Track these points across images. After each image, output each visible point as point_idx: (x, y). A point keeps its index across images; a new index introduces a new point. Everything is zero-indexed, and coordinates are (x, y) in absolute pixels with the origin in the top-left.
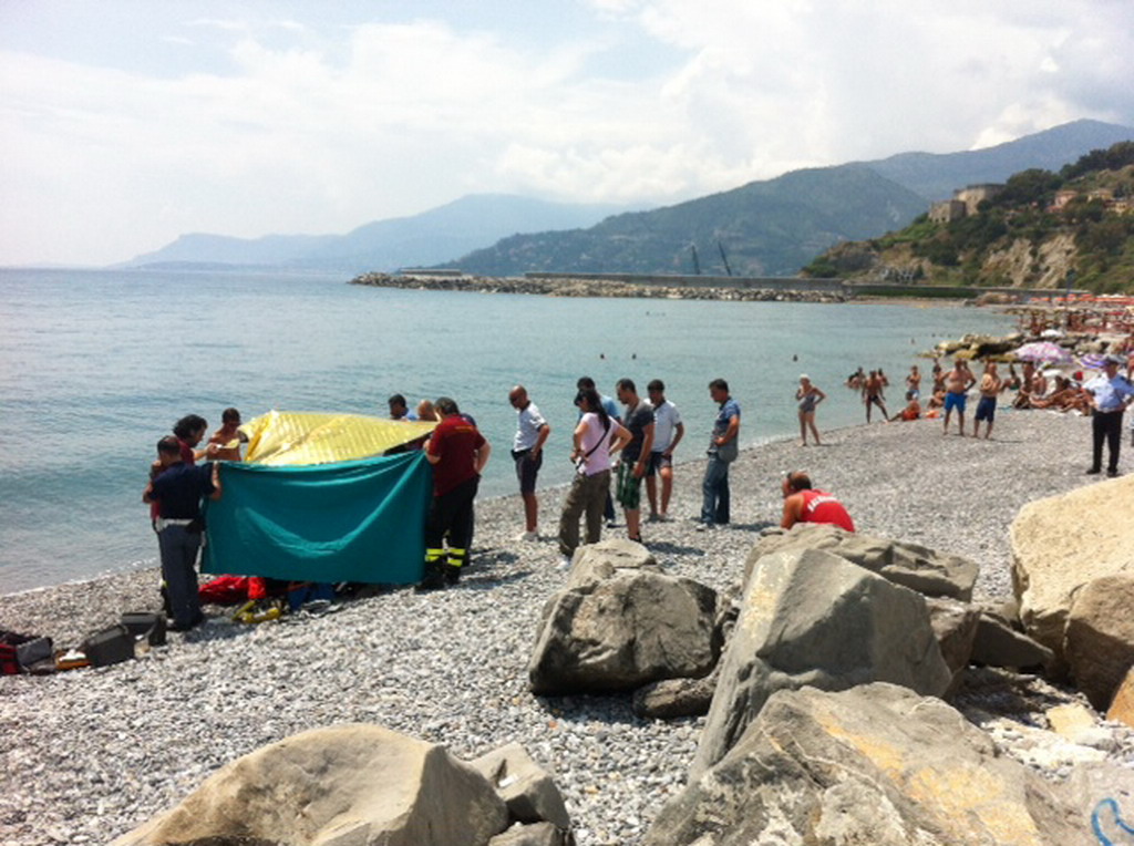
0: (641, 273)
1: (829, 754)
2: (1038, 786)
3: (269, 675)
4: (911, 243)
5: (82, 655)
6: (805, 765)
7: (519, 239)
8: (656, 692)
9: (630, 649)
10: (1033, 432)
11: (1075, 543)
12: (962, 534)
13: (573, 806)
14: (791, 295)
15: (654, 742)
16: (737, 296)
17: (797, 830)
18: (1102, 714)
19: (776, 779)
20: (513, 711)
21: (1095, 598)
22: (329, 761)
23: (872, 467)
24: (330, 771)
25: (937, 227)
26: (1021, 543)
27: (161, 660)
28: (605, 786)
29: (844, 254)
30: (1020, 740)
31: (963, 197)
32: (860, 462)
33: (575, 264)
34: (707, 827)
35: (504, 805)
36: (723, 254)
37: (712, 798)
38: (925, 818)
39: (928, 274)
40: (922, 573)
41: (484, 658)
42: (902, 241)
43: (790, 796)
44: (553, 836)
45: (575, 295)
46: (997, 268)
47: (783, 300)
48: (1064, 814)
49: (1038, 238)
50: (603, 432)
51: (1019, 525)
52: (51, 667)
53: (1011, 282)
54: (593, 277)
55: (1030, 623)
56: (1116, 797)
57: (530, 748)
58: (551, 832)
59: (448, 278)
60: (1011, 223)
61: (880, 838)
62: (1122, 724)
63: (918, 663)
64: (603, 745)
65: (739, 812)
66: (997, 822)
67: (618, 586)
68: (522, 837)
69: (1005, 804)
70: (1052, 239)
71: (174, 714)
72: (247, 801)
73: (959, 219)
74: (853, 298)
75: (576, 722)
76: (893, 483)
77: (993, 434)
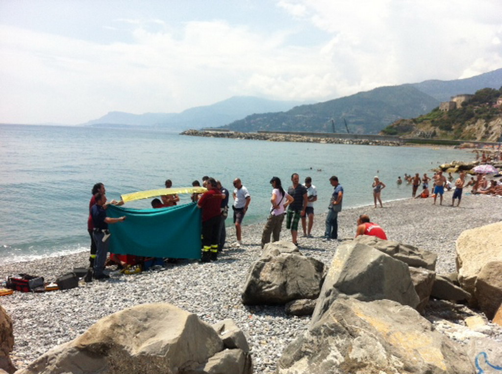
0: (308, 132)
1: (357, 324)
2: (448, 343)
3: (133, 293)
4: (431, 120)
5: (56, 285)
6: (347, 329)
7: (255, 116)
8: (295, 304)
9: (284, 286)
10: (479, 204)
11: (483, 248)
12: (440, 246)
13: (255, 348)
14: (376, 143)
15: (293, 325)
16: (351, 142)
17: (342, 355)
18: (490, 321)
19: (335, 334)
20: (234, 311)
21: (487, 271)
22: (148, 317)
23: (405, 217)
24: (148, 321)
25: (443, 113)
26: (460, 248)
27: (89, 288)
28: (270, 342)
29: (400, 125)
30: (450, 329)
31: (455, 100)
32: (400, 215)
33: (280, 127)
34: (306, 353)
35: (222, 341)
36: (346, 124)
37: (308, 342)
38: (395, 351)
39: (438, 134)
40: (412, 257)
41: (224, 289)
42: (426, 119)
43: (340, 341)
44: (241, 354)
45: (279, 141)
46: (469, 132)
47: (372, 144)
48: (459, 355)
49: (489, 119)
50: (282, 197)
51: (460, 240)
52: (43, 289)
53: (476, 138)
54: (287, 133)
55: (462, 282)
56: (487, 352)
57: (240, 326)
58: (241, 353)
59: (224, 133)
60: (476, 112)
61: (376, 358)
62: (498, 325)
63: (404, 293)
64: (270, 325)
65: (319, 348)
66: (426, 354)
67: (280, 259)
68: (227, 354)
69: (431, 348)
70: (495, 120)
71: (92, 307)
72: (114, 330)
73: (453, 110)
74: (404, 144)
75: (260, 316)
76: (413, 224)
77: (461, 205)
